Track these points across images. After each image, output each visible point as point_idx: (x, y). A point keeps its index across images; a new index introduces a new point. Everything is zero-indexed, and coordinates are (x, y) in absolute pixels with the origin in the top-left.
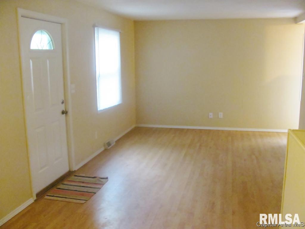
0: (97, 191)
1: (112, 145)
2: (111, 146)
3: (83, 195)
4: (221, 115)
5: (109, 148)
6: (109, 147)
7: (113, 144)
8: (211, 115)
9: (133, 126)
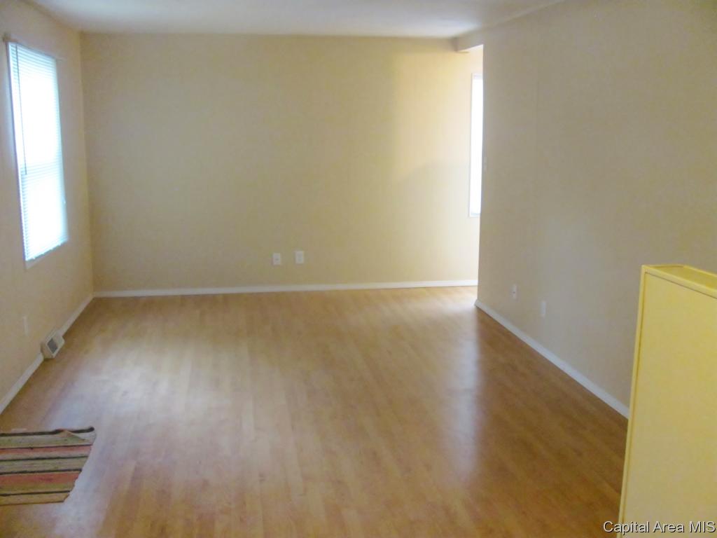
0: (83, 466)
1: (59, 347)
2: (58, 350)
3: (50, 480)
4: (300, 257)
5: (54, 355)
6: (53, 351)
7: (61, 343)
8: (278, 258)
9: (90, 299)
